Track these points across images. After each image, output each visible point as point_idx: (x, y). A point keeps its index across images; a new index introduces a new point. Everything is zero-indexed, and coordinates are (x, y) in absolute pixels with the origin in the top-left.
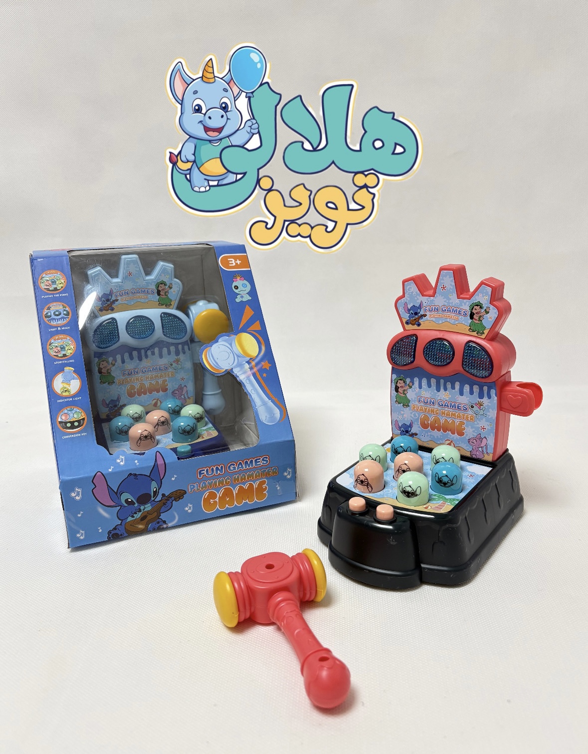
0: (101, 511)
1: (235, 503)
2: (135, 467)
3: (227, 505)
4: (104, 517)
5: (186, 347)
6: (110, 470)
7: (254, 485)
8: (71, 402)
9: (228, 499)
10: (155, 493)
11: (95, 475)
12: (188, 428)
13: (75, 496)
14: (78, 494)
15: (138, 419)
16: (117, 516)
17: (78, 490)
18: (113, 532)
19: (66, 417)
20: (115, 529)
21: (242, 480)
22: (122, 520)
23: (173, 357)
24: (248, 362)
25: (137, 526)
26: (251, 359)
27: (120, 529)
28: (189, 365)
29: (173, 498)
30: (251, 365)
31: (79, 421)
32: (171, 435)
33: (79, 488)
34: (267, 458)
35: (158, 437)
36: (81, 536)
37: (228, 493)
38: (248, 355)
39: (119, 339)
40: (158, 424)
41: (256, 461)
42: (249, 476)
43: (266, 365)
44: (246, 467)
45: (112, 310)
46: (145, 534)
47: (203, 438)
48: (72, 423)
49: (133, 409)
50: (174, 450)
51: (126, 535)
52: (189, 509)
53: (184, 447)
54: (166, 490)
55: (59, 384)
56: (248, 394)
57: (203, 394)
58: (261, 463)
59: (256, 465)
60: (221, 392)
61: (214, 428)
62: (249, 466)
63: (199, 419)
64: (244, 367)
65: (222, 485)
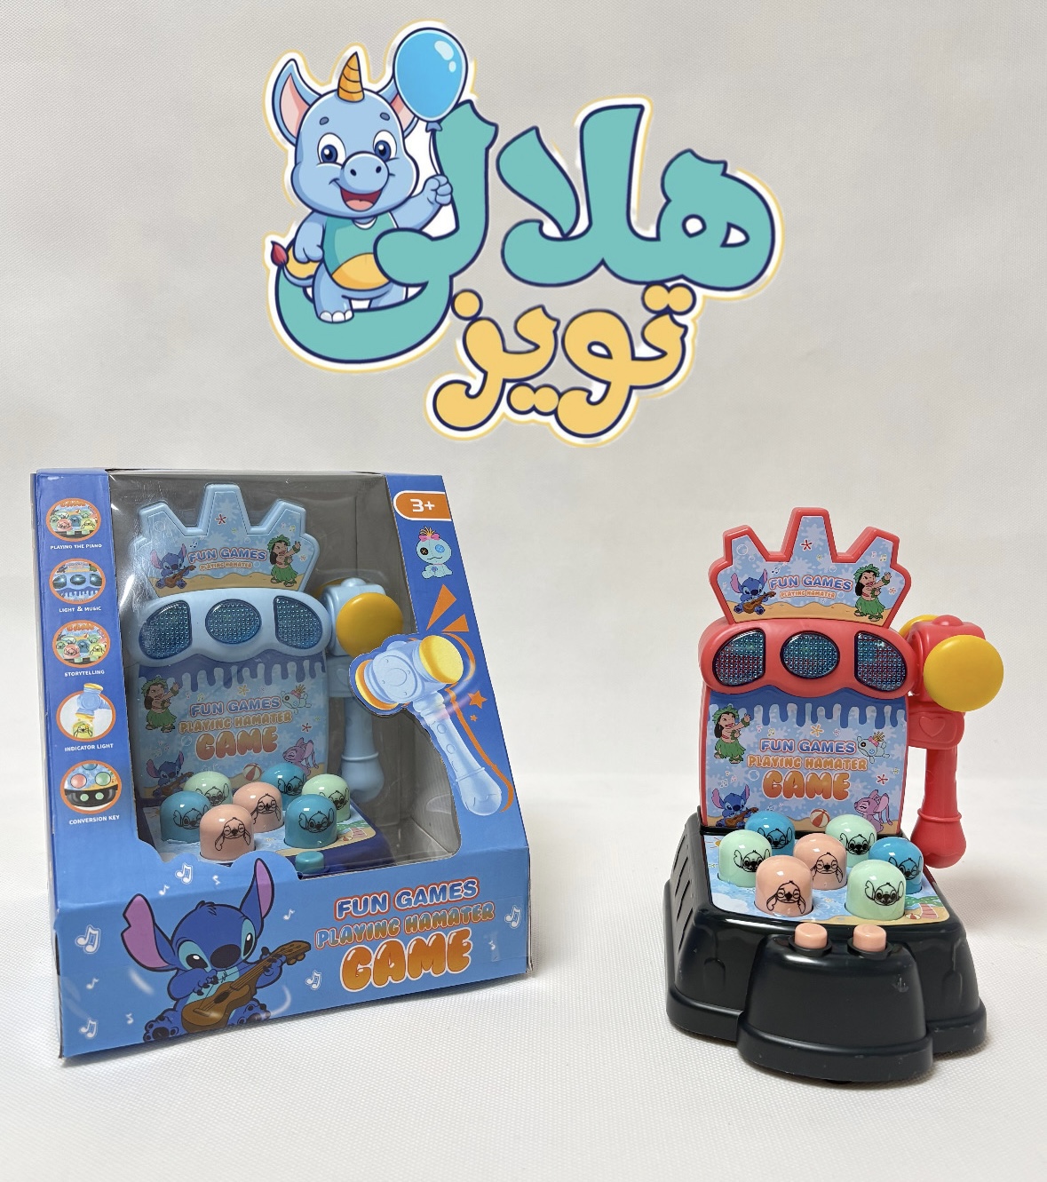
0: (138, 979)
1: (407, 974)
2: (213, 889)
3: (390, 978)
4: (141, 993)
5: (318, 665)
6: (162, 893)
7: (446, 939)
8: (93, 753)
9: (393, 965)
10: (248, 944)
11: (132, 901)
12: (319, 819)
13: (87, 945)
14: (91, 942)
15: (217, 799)
16: (168, 988)
17: (93, 932)
18: (156, 1026)
19: (80, 781)
20: (161, 1018)
21: (421, 927)
22: (177, 1000)
23: (292, 683)
24: (443, 692)
25: (208, 1013)
26: (448, 686)
27: (171, 1019)
28: (319, 701)
29: (283, 958)
30: (447, 698)
31: (105, 791)
32: (282, 832)
33: (95, 927)
34: (473, 883)
35: (257, 836)
36: (89, 1031)
37: (394, 952)
38: (442, 678)
39: (190, 644)
40: (257, 810)
41: (452, 888)
42: (437, 919)
43: (476, 698)
44: (431, 900)
45: (182, 585)
46: (222, 1032)
47: (346, 840)
48: (91, 794)
49: (208, 780)
50: (292, 859)
51: (182, 1031)
52: (314, 982)
53: (310, 856)
54: (271, 940)
55: (70, 715)
56: (440, 752)
57: (343, 761)
58: (462, 893)
59: (452, 896)
60: (378, 757)
61: (366, 823)
62: (438, 899)
63: (339, 803)
64: (434, 701)
65: (384, 934)
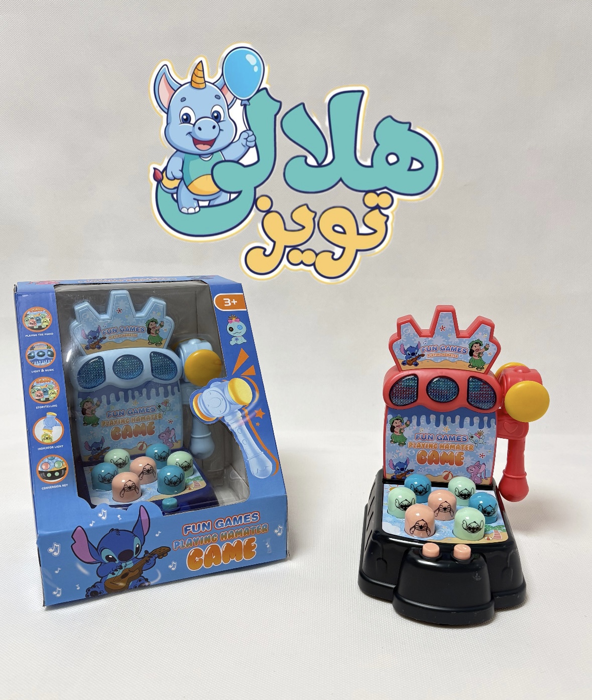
0: (81, 568)
1: (222, 561)
2: (118, 522)
3: (213, 563)
4: (83, 574)
5: (176, 389)
6: (91, 525)
7: (243, 543)
8: (53, 451)
9: (214, 557)
10: (137, 549)
11: (76, 530)
12: (175, 479)
13: (54, 552)
14: (56, 550)
15: (122, 466)
16: (97, 573)
17: (57, 546)
18: (91, 590)
19: (47, 466)
20: (94, 586)
21: (230, 536)
22: (102, 578)
23: (162, 398)
24: (241, 410)
25: (118, 583)
26: (243, 406)
27: (99, 587)
28: (178, 408)
29: (156, 556)
31: (60, 471)
32: (156, 484)
33: (58, 543)
34: (257, 514)
35: (142, 487)
36: (57, 593)
37: (214, 550)
38: (240, 402)
39: (105, 380)
40: (142, 472)
41: (245, 517)
42: (238, 533)
43: (259, 413)
44: (234, 524)
46: (126, 592)
47: (190, 489)
48: (53, 473)
49: (117, 454)
50: (159, 503)
51: (105, 592)
52: (173, 567)
53: (169, 500)
54: (149, 547)
55: (40, 431)
56: (239, 444)
57: (192, 437)
58: (250, 519)
59: (245, 521)
60: (211, 436)
61: (201, 478)
62: (238, 523)
63: (187, 468)
64: (236, 415)
65: (209, 542)
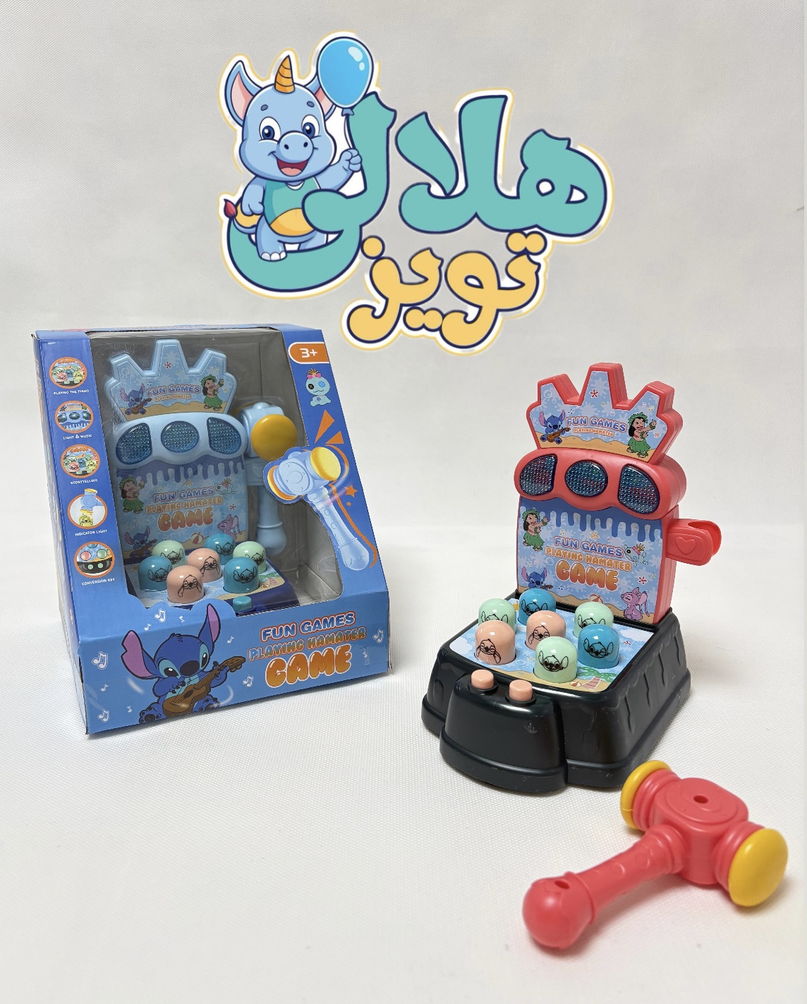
0: (133, 684)
1: (309, 675)
2: (180, 625)
3: (298, 678)
4: (136, 693)
5: (239, 465)
6: (146, 629)
7: (335, 652)
8: (94, 536)
9: (300, 669)
10: (204, 660)
11: (127, 635)
12: (246, 574)
13: (99, 664)
14: (102, 661)
15: (175, 560)
16: (154, 691)
17: (103, 656)
18: (146, 713)
19: (87, 556)
20: (150, 708)
21: (318, 643)
22: (159, 697)
23: (222, 478)
24: (327, 487)
25: (179, 705)
26: (331, 482)
27: (156, 709)
28: (241, 489)
29: (228, 668)
30: (331, 491)
31: (104, 562)
32: (222, 582)
33: (105, 652)
34: (352, 615)
35: (205, 585)
36: (104, 717)
37: (300, 661)
38: (326, 476)
39: (151, 453)
40: (204, 567)
41: (337, 619)
42: (328, 639)
43: (350, 490)
44: (324, 627)
45: (143, 412)
46: (189, 717)
47: (265, 587)
48: (95, 564)
49: (168, 547)
50: (230, 602)
51: (163, 716)
52: (248, 683)
53: (242, 599)
54: (219, 656)
55: (77, 511)
56: (327, 529)
57: (258, 528)
58: (344, 622)
59: (338, 623)
60: (282, 525)
61: (277, 574)
62: (329, 626)
63: (259, 561)
64: (322, 493)
65: (293, 650)
